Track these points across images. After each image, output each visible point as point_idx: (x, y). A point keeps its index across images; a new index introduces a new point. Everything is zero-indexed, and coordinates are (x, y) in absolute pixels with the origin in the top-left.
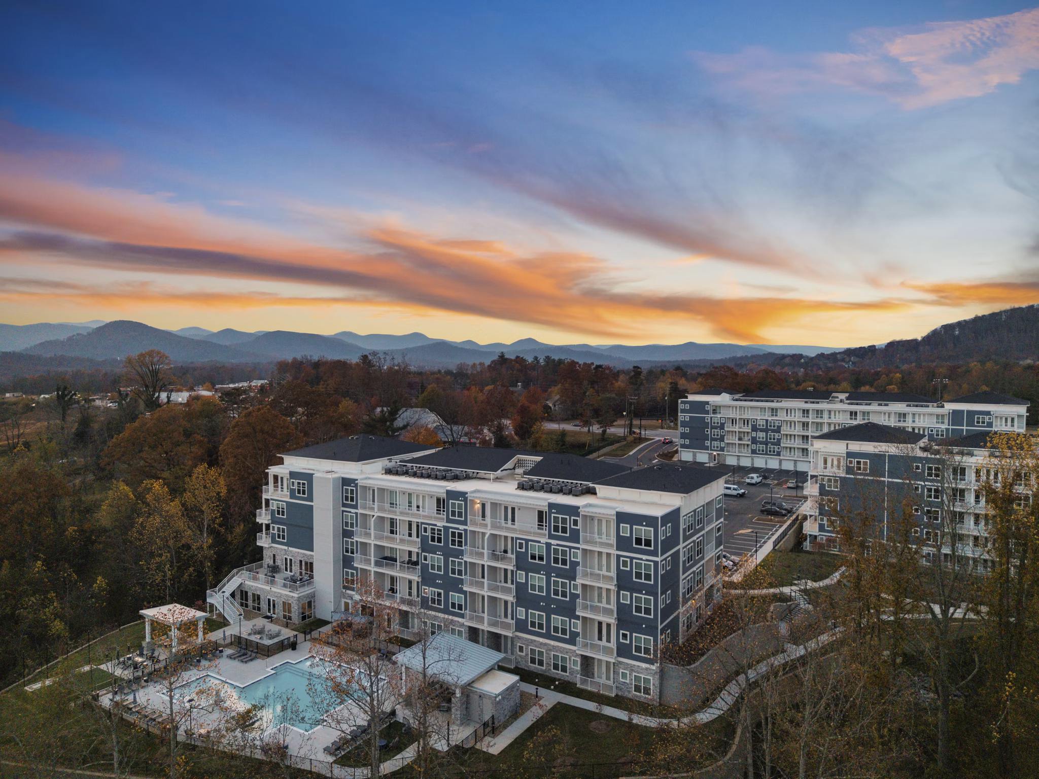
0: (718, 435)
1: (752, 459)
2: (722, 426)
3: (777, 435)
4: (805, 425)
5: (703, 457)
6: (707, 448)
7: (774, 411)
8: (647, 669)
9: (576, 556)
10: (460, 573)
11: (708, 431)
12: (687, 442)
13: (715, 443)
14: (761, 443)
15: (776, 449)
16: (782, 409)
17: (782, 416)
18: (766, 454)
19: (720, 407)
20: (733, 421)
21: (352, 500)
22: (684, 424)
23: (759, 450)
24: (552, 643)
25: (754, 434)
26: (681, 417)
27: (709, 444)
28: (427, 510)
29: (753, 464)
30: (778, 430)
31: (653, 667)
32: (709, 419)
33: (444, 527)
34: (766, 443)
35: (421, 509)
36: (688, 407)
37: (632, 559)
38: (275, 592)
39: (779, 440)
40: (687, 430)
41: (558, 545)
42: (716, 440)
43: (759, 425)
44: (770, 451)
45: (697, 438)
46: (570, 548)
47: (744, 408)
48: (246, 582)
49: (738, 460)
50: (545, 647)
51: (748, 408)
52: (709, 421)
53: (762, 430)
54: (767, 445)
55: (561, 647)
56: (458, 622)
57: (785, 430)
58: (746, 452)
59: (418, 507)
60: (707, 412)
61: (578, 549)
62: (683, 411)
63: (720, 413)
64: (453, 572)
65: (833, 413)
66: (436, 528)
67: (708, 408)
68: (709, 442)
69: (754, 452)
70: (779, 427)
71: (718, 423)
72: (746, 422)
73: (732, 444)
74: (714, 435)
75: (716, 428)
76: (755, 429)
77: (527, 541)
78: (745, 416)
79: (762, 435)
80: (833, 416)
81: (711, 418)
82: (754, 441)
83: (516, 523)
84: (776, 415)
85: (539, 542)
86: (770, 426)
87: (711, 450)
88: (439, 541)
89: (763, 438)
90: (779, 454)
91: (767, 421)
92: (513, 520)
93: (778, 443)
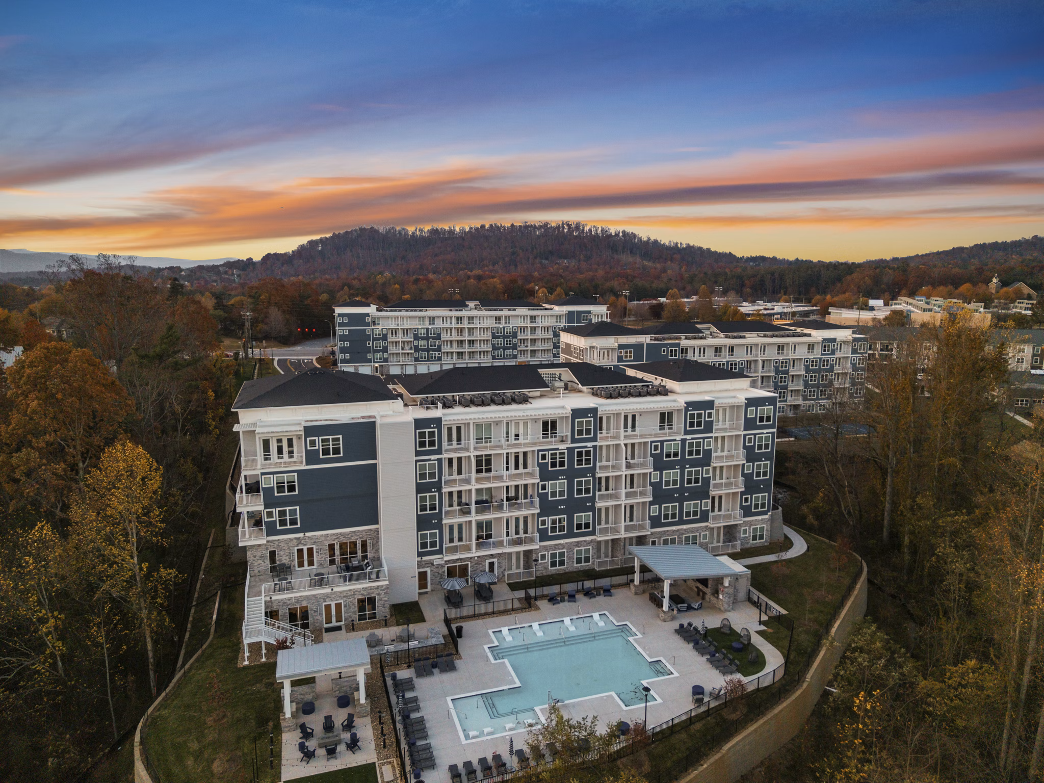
0: (380, 347)
1: (416, 367)
2: (385, 337)
3: (437, 342)
4: (460, 331)
5: (365, 370)
6: (369, 361)
7: (432, 319)
8: (762, 520)
9: (709, 444)
10: (587, 491)
11: (370, 344)
12: (348, 356)
13: (378, 355)
14: (423, 350)
15: (437, 355)
16: (438, 317)
17: (439, 324)
18: (428, 360)
19: (378, 318)
20: (394, 332)
21: (432, 443)
22: (343, 338)
23: (422, 358)
24: (685, 527)
25: (416, 343)
26: (339, 330)
27: (371, 357)
28: (529, 437)
29: (416, 371)
30: (438, 337)
31: (767, 517)
32: (371, 331)
33: (568, 449)
34: (428, 350)
35: (521, 437)
36: (346, 320)
37: (755, 435)
38: (341, 592)
39: (440, 347)
40: (347, 344)
41: (693, 439)
42: (378, 351)
43: (421, 334)
44: (432, 357)
45: (359, 351)
46: (704, 438)
47: (403, 318)
48: (274, 598)
49: (402, 369)
50: (678, 533)
51: (407, 318)
52: (370, 333)
53: (423, 339)
54: (428, 352)
55: (692, 528)
56: (585, 541)
57: (445, 337)
58: (409, 361)
59: (517, 436)
60: (368, 325)
61: (711, 437)
62: (341, 325)
63: (378, 324)
64: (579, 492)
65: (482, 319)
66: (558, 452)
67: (368, 320)
68: (371, 355)
69: (417, 359)
70: (439, 335)
71: (379, 335)
72: (405, 331)
73: (397, 354)
74: (376, 347)
75: (378, 339)
76: (416, 337)
77: (662, 442)
78: (406, 326)
79: (423, 343)
80: (482, 321)
81: (373, 329)
82: (417, 349)
83: (637, 429)
84: (433, 324)
85: (675, 440)
86: (431, 334)
87: (374, 362)
88: (562, 464)
89: (424, 346)
90: (440, 359)
91: (427, 329)
92: (633, 426)
93: (439, 349)
